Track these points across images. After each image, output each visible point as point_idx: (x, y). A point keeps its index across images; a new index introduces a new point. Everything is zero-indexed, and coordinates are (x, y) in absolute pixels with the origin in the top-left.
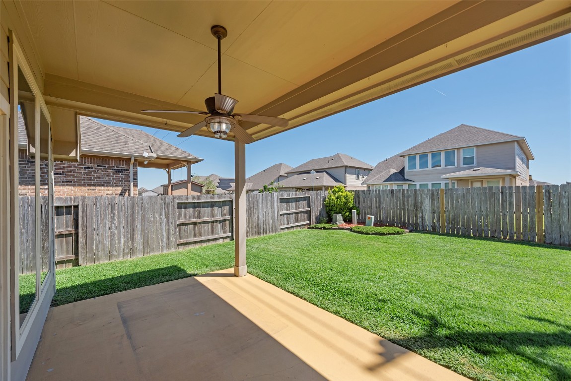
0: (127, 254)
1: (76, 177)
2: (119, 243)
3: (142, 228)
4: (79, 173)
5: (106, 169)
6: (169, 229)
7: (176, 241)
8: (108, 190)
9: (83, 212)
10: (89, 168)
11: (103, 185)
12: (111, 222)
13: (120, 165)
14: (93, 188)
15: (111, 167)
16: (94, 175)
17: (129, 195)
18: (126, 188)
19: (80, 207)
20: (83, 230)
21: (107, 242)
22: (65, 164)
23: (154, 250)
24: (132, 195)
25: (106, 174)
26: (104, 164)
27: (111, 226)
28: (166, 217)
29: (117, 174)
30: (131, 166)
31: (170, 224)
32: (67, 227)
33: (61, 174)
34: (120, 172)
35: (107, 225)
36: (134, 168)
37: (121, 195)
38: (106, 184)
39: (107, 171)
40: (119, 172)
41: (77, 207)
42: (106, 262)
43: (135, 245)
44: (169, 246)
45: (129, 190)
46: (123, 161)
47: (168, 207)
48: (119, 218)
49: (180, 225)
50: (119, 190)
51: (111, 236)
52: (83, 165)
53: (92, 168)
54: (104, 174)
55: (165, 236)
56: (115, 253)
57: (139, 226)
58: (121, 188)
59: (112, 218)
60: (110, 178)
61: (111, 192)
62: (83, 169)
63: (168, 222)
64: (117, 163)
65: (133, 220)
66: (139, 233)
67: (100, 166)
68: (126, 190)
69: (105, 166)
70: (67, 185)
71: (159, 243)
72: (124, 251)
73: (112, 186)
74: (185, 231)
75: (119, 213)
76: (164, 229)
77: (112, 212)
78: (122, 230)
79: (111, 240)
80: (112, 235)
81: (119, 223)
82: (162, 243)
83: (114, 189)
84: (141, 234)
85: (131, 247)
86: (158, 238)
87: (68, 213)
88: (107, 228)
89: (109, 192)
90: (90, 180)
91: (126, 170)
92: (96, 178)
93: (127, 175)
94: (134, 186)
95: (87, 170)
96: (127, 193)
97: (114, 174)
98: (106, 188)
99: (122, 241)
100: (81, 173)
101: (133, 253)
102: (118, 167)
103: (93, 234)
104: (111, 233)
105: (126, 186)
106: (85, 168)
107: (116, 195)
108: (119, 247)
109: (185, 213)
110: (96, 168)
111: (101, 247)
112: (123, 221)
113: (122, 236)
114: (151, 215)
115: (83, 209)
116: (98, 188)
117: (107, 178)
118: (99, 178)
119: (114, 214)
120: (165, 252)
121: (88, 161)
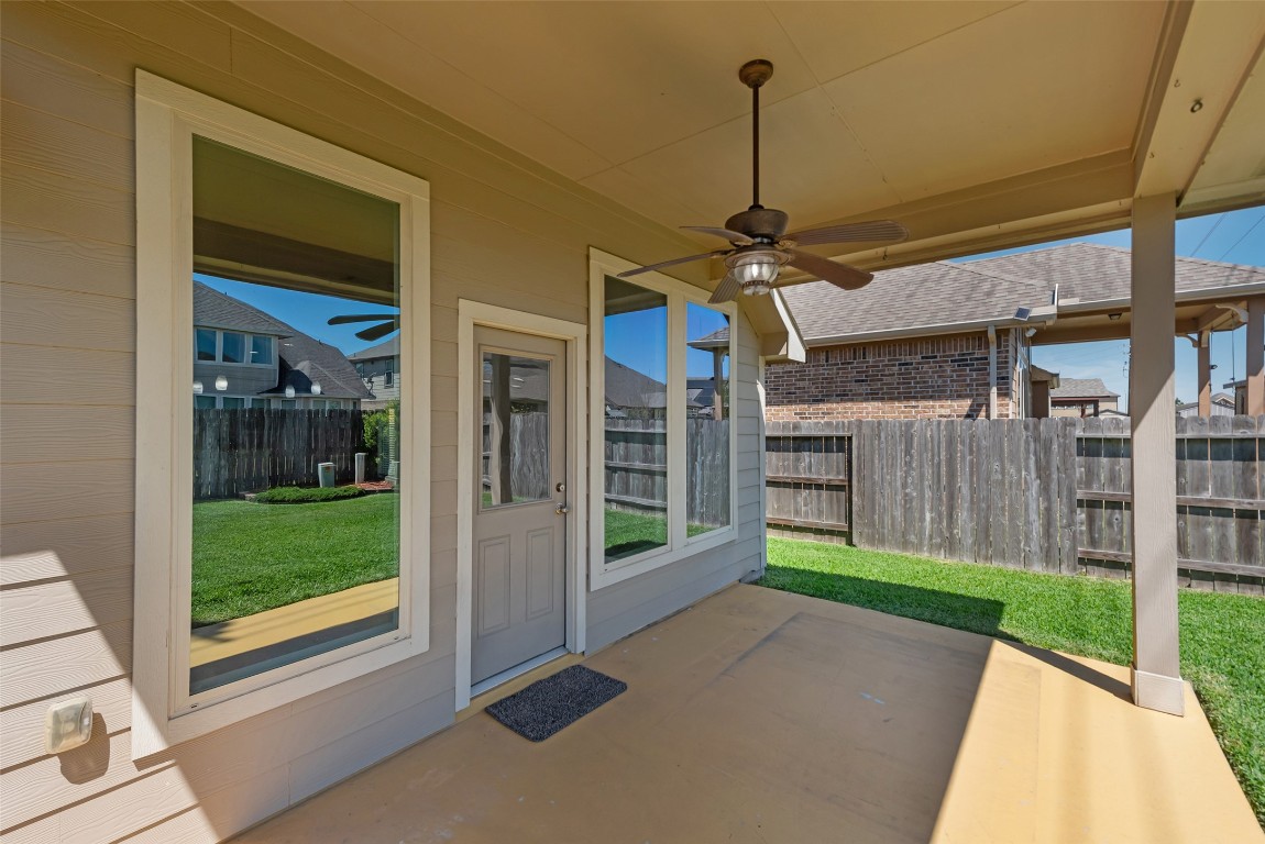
0: (940, 547)
1: (885, 384)
2: (922, 519)
3: (972, 497)
4: (890, 375)
5: (937, 362)
6: (1048, 510)
7: (1074, 548)
8: (942, 407)
9: (859, 448)
10: (907, 364)
11: (932, 398)
12: (906, 472)
13: (968, 348)
14: (914, 403)
15: (948, 356)
16: (915, 378)
17: (988, 416)
18: (981, 400)
19: (854, 439)
20: (859, 481)
21: (898, 513)
22: (868, 362)
23: (1002, 556)
24: (994, 416)
25: (937, 372)
26: (933, 352)
27: (906, 481)
28: (1039, 477)
29: (961, 370)
30: (993, 348)
31: (1054, 496)
32: (838, 473)
33: (863, 381)
34: (967, 365)
35: (898, 478)
36: (998, 352)
37: (968, 416)
38: (937, 394)
39: (940, 367)
40: (964, 365)
41: (850, 438)
42: (897, 552)
43: (955, 531)
44: (1048, 556)
45: (988, 406)
46: (974, 339)
47: (1048, 450)
48: (921, 466)
49: (1092, 504)
50: (965, 405)
51: (906, 501)
52: (897, 360)
53: (912, 364)
54: (933, 372)
55: (1037, 527)
56: (912, 538)
57: (965, 491)
58: (969, 402)
59: (908, 464)
60: (946, 382)
61: (947, 412)
62: (897, 368)
63: (1045, 490)
64: (961, 346)
65: (952, 475)
66: (966, 505)
67: (927, 358)
68: (980, 405)
69: (935, 357)
70: (873, 399)
71: (1019, 542)
72: (931, 540)
73: (951, 397)
74: (1110, 524)
75: (921, 455)
76: (1033, 506)
77: (908, 452)
78: (928, 494)
79: (907, 510)
80: (907, 499)
81: (922, 477)
82: (1027, 544)
83: (955, 404)
84: (971, 510)
85: (948, 535)
86: (1014, 527)
87: (841, 449)
88: (899, 484)
89: (943, 412)
90: (909, 388)
91: (981, 359)
92: (918, 383)
93: (984, 370)
94: (999, 395)
95: (903, 367)
96: (983, 413)
97: (953, 371)
98: (937, 404)
99: (928, 516)
100: (894, 374)
101: (950, 549)
102: (963, 355)
103: (874, 493)
104: (906, 495)
105: (981, 395)
106: (900, 365)
107: (958, 417)
108: (922, 529)
109: (1112, 470)
110: (919, 363)
111: (888, 521)
112: (928, 472)
113: (927, 507)
114: (996, 466)
115: (859, 444)
116: (922, 404)
117: (940, 382)
118: (924, 382)
119: (911, 456)
120: (1038, 569)
121: (905, 351)
